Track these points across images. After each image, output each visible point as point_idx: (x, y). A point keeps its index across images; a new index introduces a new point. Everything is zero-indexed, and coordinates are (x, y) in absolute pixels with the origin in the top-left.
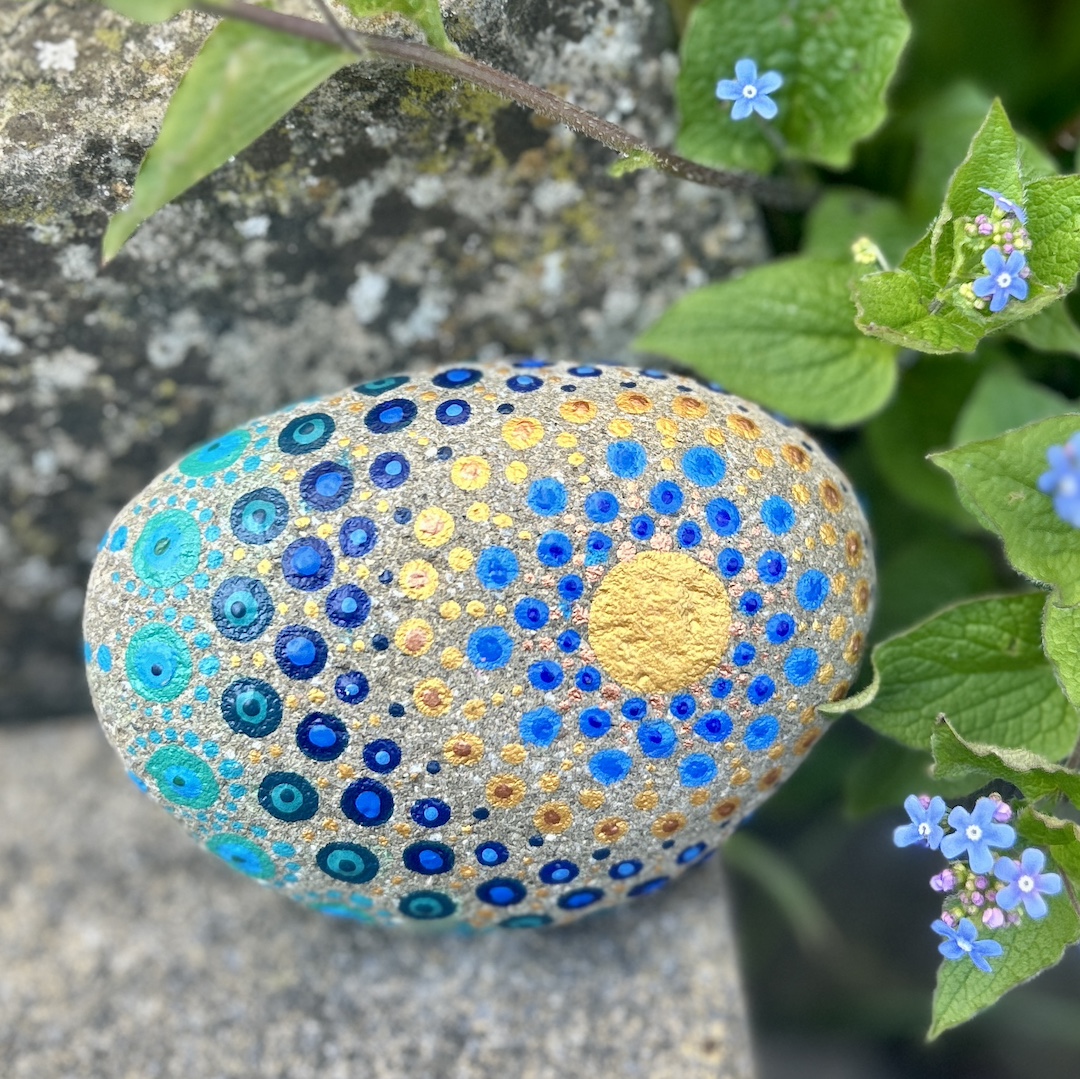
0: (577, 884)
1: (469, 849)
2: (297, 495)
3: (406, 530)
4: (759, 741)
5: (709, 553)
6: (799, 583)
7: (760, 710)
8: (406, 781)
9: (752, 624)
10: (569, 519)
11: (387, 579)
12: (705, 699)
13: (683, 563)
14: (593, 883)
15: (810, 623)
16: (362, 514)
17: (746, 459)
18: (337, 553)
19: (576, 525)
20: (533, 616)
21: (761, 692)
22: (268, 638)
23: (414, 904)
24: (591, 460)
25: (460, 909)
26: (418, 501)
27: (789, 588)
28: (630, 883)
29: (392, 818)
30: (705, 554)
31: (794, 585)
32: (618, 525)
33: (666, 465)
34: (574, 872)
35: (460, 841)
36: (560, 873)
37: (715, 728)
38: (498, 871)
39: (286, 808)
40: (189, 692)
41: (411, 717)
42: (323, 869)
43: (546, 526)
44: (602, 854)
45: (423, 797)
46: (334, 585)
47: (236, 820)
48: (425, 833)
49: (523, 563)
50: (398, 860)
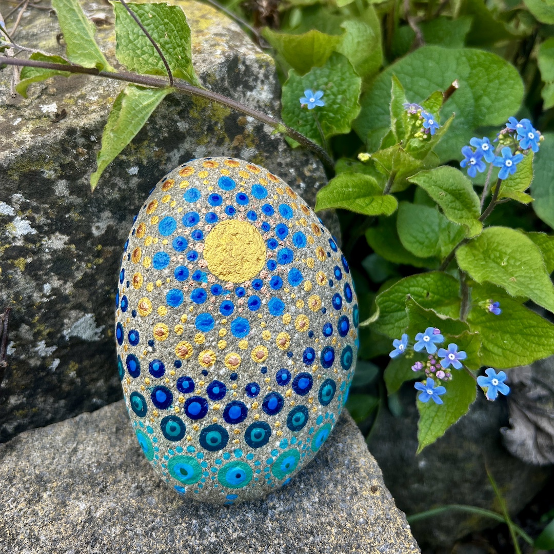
0: (342, 295)
2: (165, 411)
4: (289, 213)
5: (206, 227)
6: (223, 188)
7: (276, 211)
8: (295, 367)
9: (239, 211)
10: (186, 288)
11: (205, 373)
12: (271, 234)
13: (209, 239)
15: (241, 186)
16: (175, 382)
17: (166, 207)
18: (192, 395)
19: (189, 286)
20: (227, 308)
21: (268, 210)
22: (228, 427)
23: (346, 364)
24: (160, 277)
25: (349, 344)
26: (172, 357)
27: (225, 193)
28: (343, 272)
29: (310, 373)
30: (207, 229)
31: (224, 191)
32: (191, 266)
33: (166, 242)
34: (337, 295)
35: (322, 343)
36: (337, 301)
37: (282, 231)
38: (335, 328)
39: (302, 419)
40: (249, 462)
41: (268, 364)
42: (329, 403)
43: (188, 299)
44: (331, 283)
45: (302, 360)
46: (207, 397)
47: (306, 441)
48: (317, 359)
49: (204, 310)
50: (328, 370)
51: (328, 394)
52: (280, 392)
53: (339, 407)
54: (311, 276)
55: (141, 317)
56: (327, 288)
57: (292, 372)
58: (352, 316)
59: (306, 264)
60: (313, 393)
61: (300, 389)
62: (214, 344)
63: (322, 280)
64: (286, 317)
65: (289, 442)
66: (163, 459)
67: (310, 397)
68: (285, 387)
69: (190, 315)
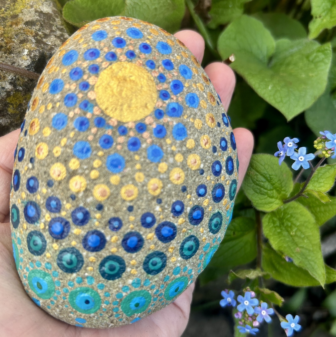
0: (223, 164)
1: (197, 199)
2: (32, 225)
3: (56, 184)
4: (188, 74)
5: (104, 63)
6: (130, 36)
7: (176, 68)
8: (162, 214)
9: (139, 57)
10: (71, 114)
11: (73, 197)
12: (165, 86)
13: (104, 75)
14: (225, 158)
15: (148, 39)
16: (45, 201)
17: (74, 43)
18: (58, 215)
19: (75, 112)
20: (108, 142)
21: (168, 64)
22: (84, 253)
23: (213, 227)
24: (52, 101)
25: (220, 211)
26: (46, 176)
27: (130, 40)
28: (229, 145)
29: (176, 224)
30: (104, 65)
31: (130, 38)
32: (80, 95)
33: (65, 71)
34: (218, 163)
35: (193, 201)
36: (217, 168)
37: (177, 86)
38: (209, 191)
39: (159, 265)
40: (99, 291)
41: (135, 204)
42: (189, 258)
43: (71, 125)
44: (215, 149)
45: (170, 209)
46: (70, 220)
47: (159, 286)
48: (186, 213)
49: (84, 138)
50: (194, 227)
51: (190, 249)
52: (141, 233)
53: (199, 265)
54: (196, 136)
55: (30, 136)
56: (209, 153)
57: (157, 218)
58: (228, 188)
59: (193, 123)
60: (175, 244)
61: (163, 236)
62: (87, 172)
63: (205, 144)
64: (163, 166)
65: (142, 283)
66: (25, 270)
67: (171, 246)
68: (148, 230)
69: (69, 141)
